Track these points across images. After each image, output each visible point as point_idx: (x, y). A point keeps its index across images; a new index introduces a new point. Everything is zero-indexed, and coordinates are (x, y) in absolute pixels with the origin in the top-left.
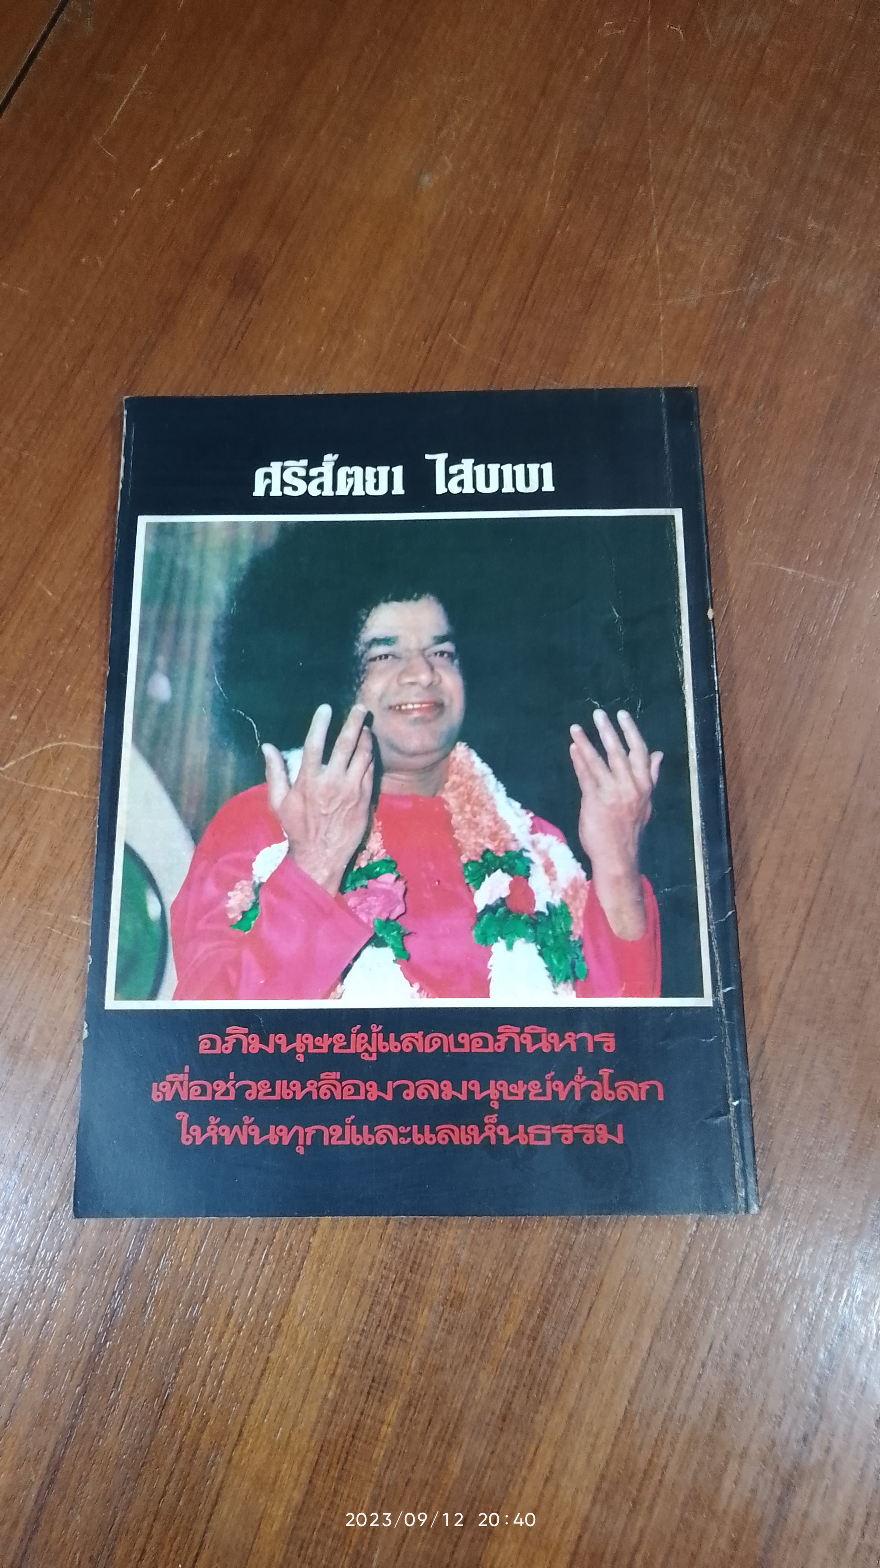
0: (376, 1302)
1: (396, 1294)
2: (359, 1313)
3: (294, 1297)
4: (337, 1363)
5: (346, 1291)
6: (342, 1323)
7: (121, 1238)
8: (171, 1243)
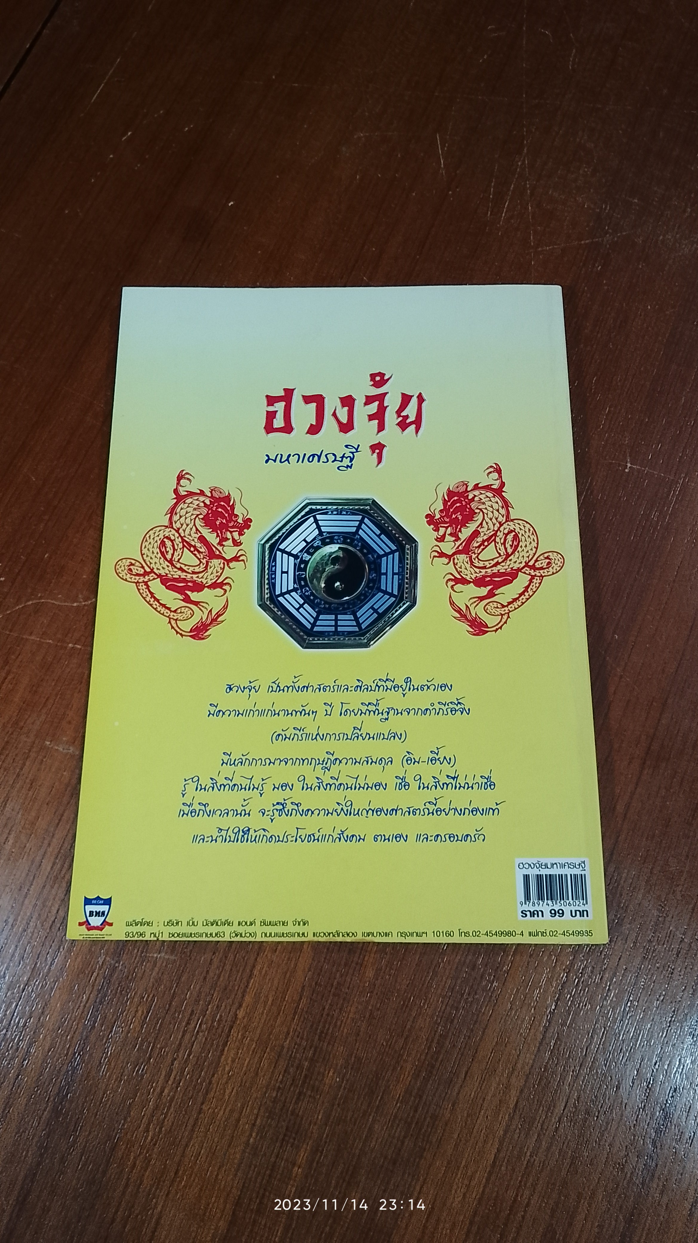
0: (290, 1065)
1: (306, 1059)
2: (276, 1072)
3: (223, 1058)
4: (257, 1115)
5: (265, 1055)
6: (262, 1081)
7: (81, 1008)
8: (122, 1013)
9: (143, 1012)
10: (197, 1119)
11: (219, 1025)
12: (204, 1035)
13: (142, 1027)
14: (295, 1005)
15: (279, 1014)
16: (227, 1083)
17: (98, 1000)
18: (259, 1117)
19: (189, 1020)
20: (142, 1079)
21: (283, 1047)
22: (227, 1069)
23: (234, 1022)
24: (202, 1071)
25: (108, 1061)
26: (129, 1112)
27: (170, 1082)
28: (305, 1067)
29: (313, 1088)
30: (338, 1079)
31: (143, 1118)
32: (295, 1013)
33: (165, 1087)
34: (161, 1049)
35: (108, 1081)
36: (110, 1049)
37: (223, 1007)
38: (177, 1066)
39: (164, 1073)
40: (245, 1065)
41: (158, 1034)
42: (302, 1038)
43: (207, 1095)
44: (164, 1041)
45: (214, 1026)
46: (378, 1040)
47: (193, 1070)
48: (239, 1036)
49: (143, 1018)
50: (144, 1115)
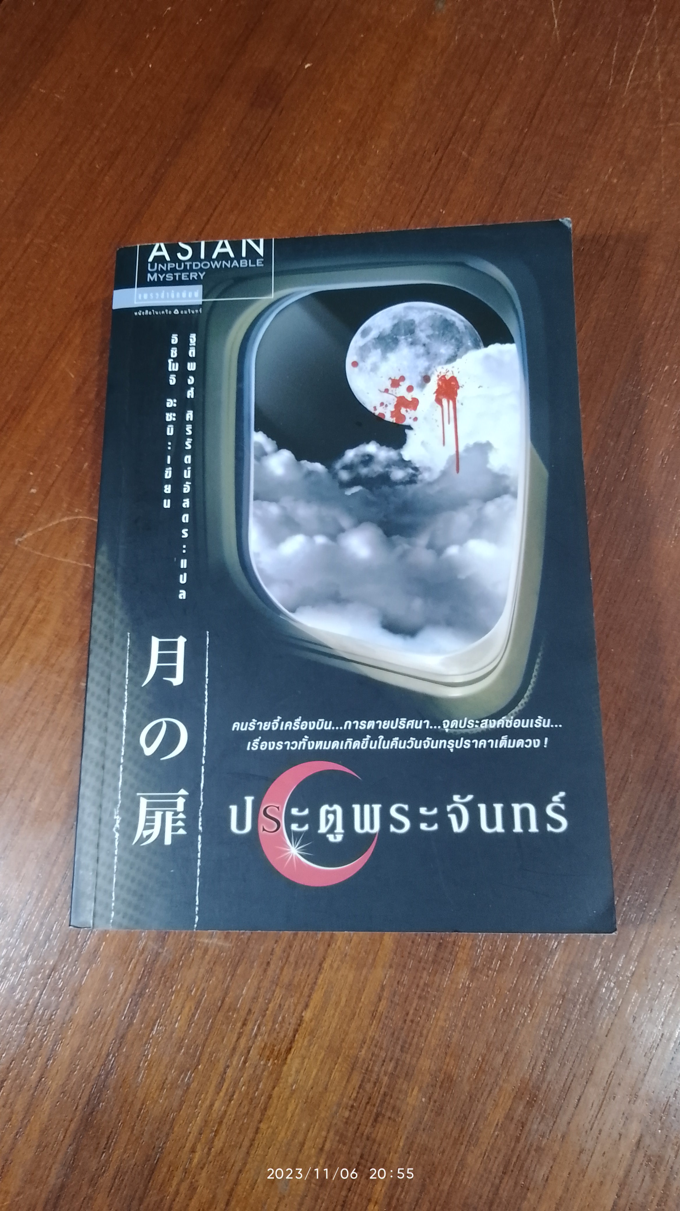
0: (366, 1080)
1: (385, 1073)
2: (350, 1087)
3: (285, 1068)
4: (326, 1137)
5: (336, 1067)
6: (332, 1098)
7: (118, 1000)
8: (165, 1008)
9: (191, 1008)
10: (254, 1140)
11: (281, 1027)
12: (263, 1040)
13: (189, 1026)
14: (373, 1009)
15: (353, 1018)
16: (290, 1097)
17: (138, 991)
18: (328, 1141)
19: (246, 1020)
20: (188, 1088)
21: (357, 1057)
22: (290, 1080)
23: (299, 1025)
24: (260, 1082)
25: (148, 1065)
26: (172, 1127)
27: (222, 1094)
28: (384, 1084)
29: (394, 1108)
30: (423, 1100)
31: (189, 1136)
32: (373, 1017)
33: (216, 1100)
34: (211, 1054)
35: (148, 1089)
36: (151, 1050)
37: (286, 1007)
38: (230, 1075)
39: (214, 1083)
40: (312, 1077)
41: (208, 1035)
42: (381, 1048)
43: (266, 1111)
44: (215, 1045)
45: (275, 1029)
46: (473, 1055)
47: (249, 1081)
48: (306, 1043)
49: (190, 1015)
50: (190, 1133)
